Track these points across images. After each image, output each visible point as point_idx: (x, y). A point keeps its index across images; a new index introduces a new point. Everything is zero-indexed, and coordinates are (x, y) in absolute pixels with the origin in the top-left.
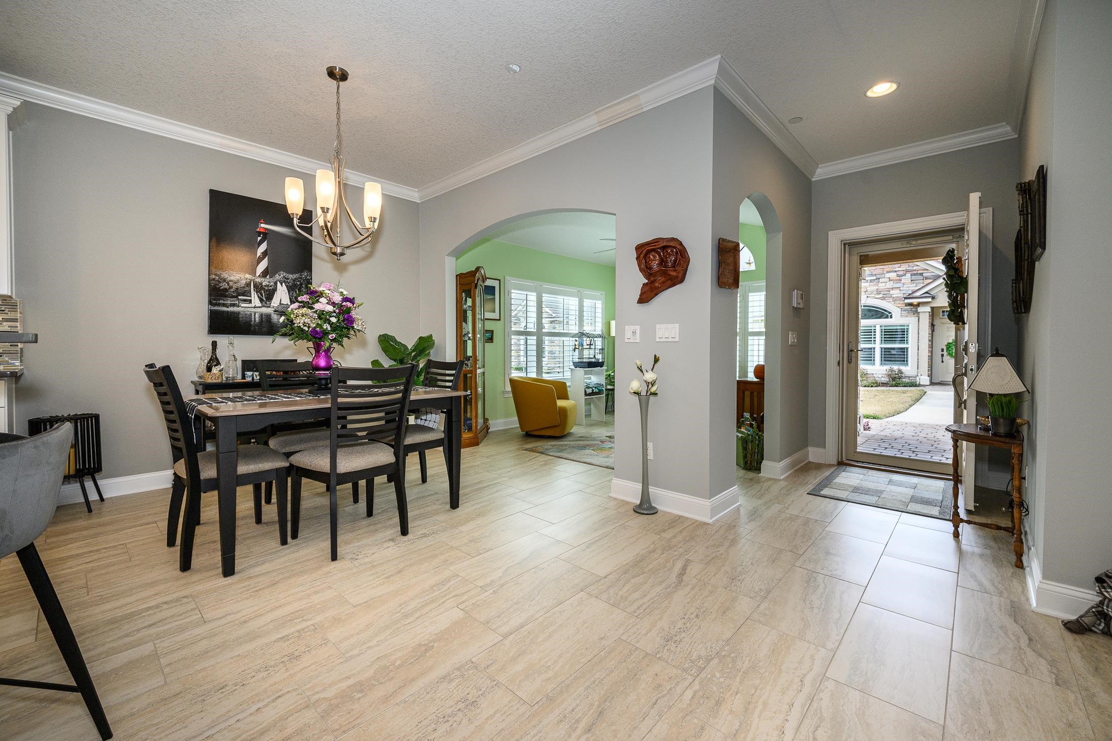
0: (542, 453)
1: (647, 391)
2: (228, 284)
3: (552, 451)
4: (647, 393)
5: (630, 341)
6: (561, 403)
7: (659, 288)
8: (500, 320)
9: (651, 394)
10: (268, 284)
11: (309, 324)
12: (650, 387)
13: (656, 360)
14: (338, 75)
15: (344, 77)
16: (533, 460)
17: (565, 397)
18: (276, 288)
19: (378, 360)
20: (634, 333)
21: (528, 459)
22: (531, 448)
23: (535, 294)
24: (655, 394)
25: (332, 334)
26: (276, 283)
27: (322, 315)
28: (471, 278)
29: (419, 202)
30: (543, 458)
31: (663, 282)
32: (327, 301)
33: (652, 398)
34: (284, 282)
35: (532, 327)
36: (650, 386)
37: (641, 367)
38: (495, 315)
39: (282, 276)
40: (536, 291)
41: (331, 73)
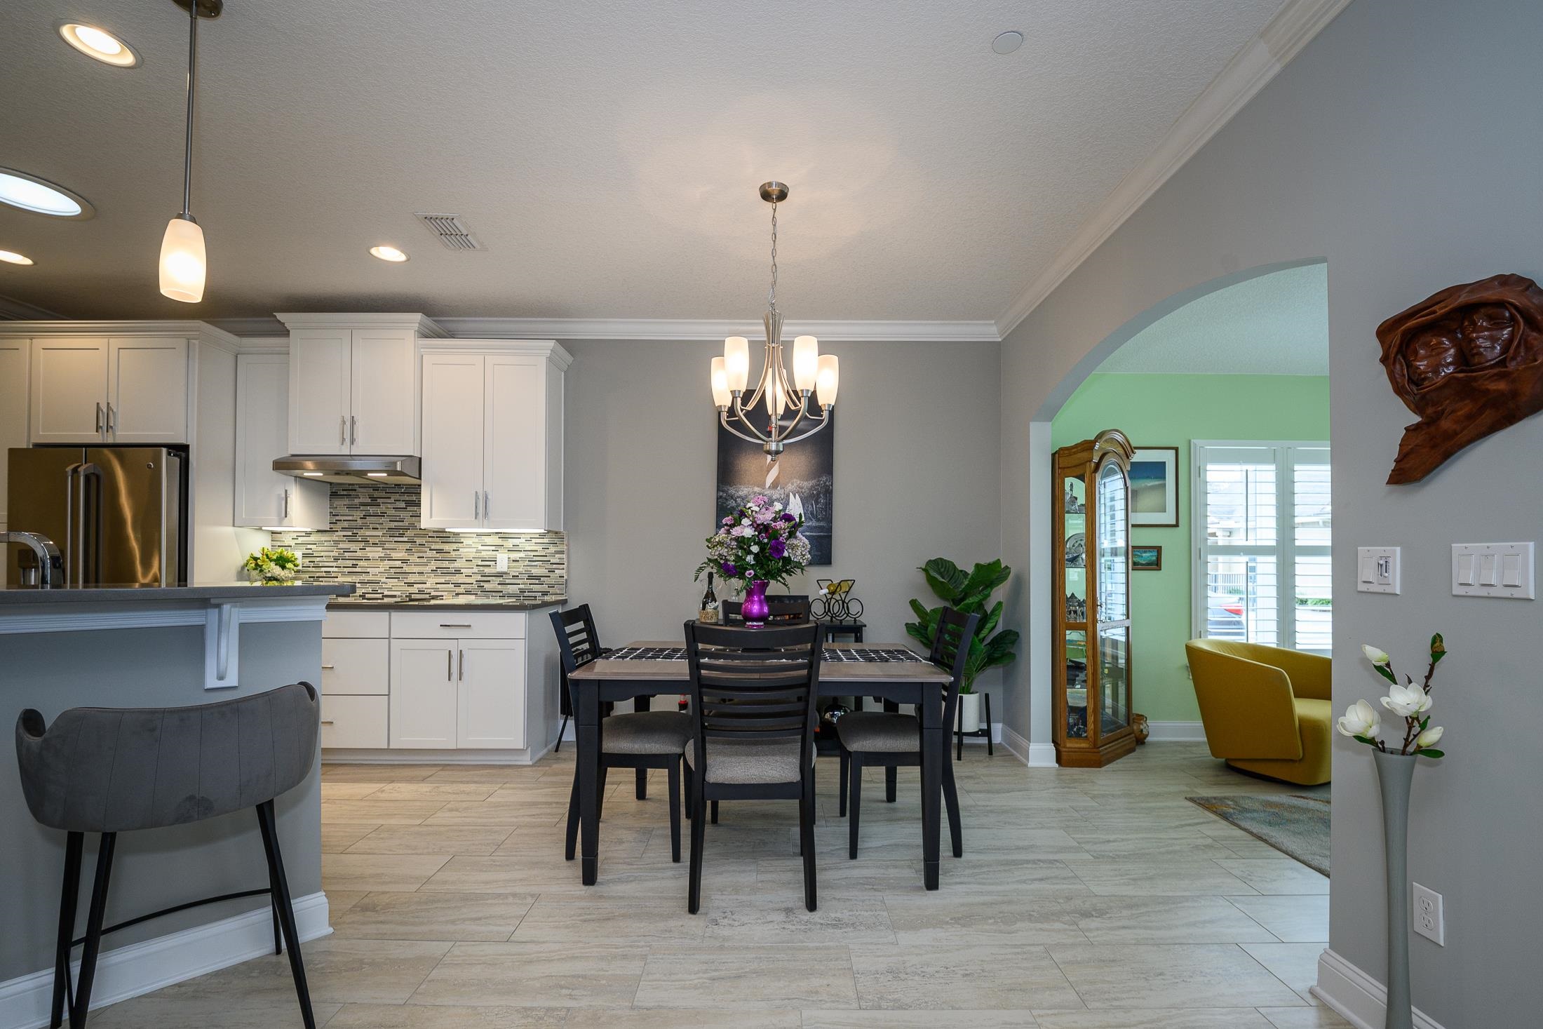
0: (1225, 816)
1: (1406, 740)
2: (736, 501)
3: (1252, 819)
4: (1406, 746)
5: (1372, 588)
6: (1305, 708)
7: (1456, 433)
8: (1177, 525)
9: (1420, 750)
10: (779, 497)
11: (725, 556)
12: (1414, 732)
13: (1437, 653)
14: (774, 195)
15: (782, 195)
16: (1191, 828)
17: (1323, 693)
18: (789, 502)
19: (916, 600)
20: (1383, 567)
21: (1177, 823)
22: (1207, 799)
23: (1273, 467)
24: (1433, 753)
25: (750, 570)
26: (788, 496)
27: (742, 542)
28: (1085, 455)
29: (1000, 340)
30: (1221, 829)
31: (1470, 417)
32: (751, 523)
33: (1421, 768)
34: (797, 492)
35: (1268, 536)
36: (1417, 729)
37: (1388, 665)
38: (1169, 518)
39: (795, 484)
40: (1274, 461)
41: (766, 196)
